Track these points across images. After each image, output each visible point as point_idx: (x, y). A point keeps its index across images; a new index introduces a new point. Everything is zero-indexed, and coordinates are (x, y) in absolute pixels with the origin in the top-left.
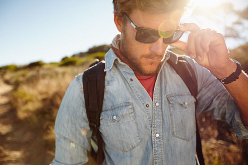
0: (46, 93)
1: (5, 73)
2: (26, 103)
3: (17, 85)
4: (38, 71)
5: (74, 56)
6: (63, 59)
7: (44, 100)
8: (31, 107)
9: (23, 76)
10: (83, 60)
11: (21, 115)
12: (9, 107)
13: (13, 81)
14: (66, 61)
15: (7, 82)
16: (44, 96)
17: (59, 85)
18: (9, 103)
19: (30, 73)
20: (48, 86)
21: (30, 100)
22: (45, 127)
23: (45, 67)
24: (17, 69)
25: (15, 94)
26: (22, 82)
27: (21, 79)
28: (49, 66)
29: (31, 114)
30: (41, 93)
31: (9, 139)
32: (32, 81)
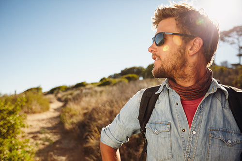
0: (87, 109)
1: (58, 93)
2: (72, 116)
3: (66, 101)
4: (82, 90)
5: (110, 77)
6: (101, 80)
7: (85, 114)
8: (75, 120)
9: (71, 94)
10: (117, 80)
11: (68, 126)
12: (59, 119)
13: (63, 99)
14: (104, 81)
15: (59, 100)
16: (86, 111)
17: (97, 102)
18: (59, 117)
19: (76, 92)
20: (89, 103)
21: (75, 115)
22: (84, 137)
23: (88, 87)
24: (67, 89)
25: (64, 110)
26: (70, 99)
27: (70, 97)
28: (91, 86)
29: (74, 126)
30: (83, 109)
31: (57, 146)
32: (76, 99)
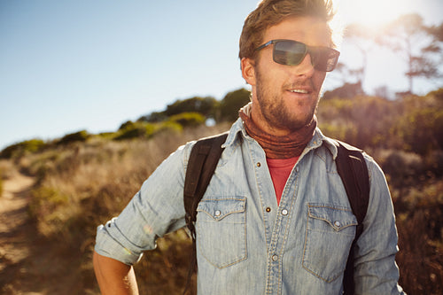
0: (88, 190)
1: (22, 155)
2: (54, 207)
3: (40, 175)
4: (77, 150)
5: (142, 119)
6: (123, 127)
7: (84, 202)
8: (61, 214)
9: (53, 159)
10: (157, 127)
11: (45, 229)
12: (25, 215)
13: (35, 169)
14: (129, 128)
15: (25, 172)
16: (85, 195)
17: (111, 176)
18: (26, 209)
19: (63, 155)
20: (93, 176)
21: (61, 203)
22: (82, 249)
23: (91, 141)
24: (42, 147)
25: (36, 194)
26: (50, 170)
27: (50, 164)
28: (98, 140)
29: (60, 227)
30: (80, 190)
31: (23, 270)
32: (65, 169)
